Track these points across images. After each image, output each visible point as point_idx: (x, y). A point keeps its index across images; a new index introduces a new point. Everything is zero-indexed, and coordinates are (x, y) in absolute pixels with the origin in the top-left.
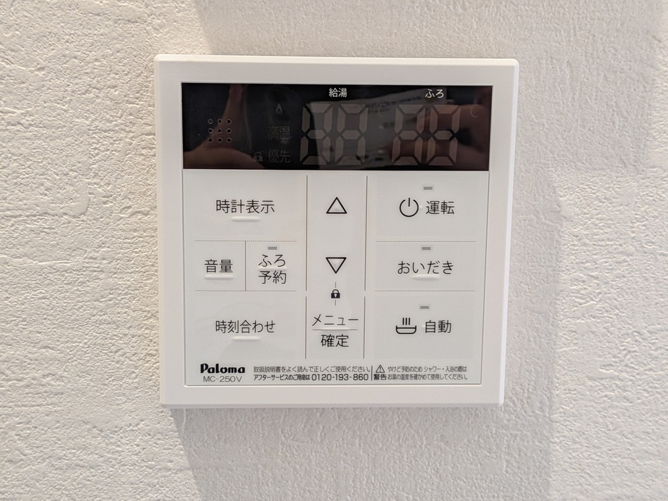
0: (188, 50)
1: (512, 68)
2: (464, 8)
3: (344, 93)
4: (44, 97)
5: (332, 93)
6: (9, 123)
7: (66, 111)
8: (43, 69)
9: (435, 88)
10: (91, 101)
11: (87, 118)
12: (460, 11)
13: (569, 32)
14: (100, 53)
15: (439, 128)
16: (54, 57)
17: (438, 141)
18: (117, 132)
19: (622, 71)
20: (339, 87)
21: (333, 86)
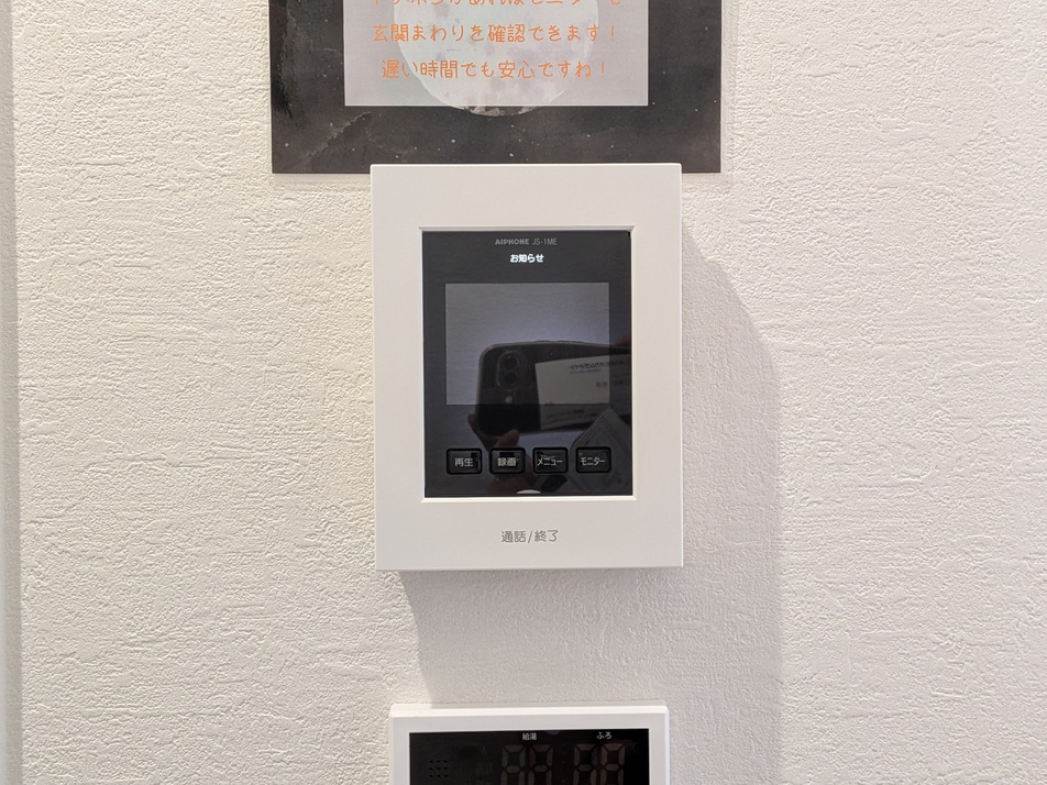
0: (414, 700)
1: (663, 715)
2: (627, 662)
3: (534, 737)
4: (301, 740)
5: (525, 737)
6: (274, 761)
7: (319, 750)
8: (302, 718)
9: (604, 731)
10: (338, 741)
11: (335, 755)
12: (625, 663)
13: (710, 677)
14: (346, 704)
15: (609, 762)
16: (311, 709)
17: (608, 772)
18: (357, 764)
19: (754, 707)
20: (530, 732)
21: (525, 732)
